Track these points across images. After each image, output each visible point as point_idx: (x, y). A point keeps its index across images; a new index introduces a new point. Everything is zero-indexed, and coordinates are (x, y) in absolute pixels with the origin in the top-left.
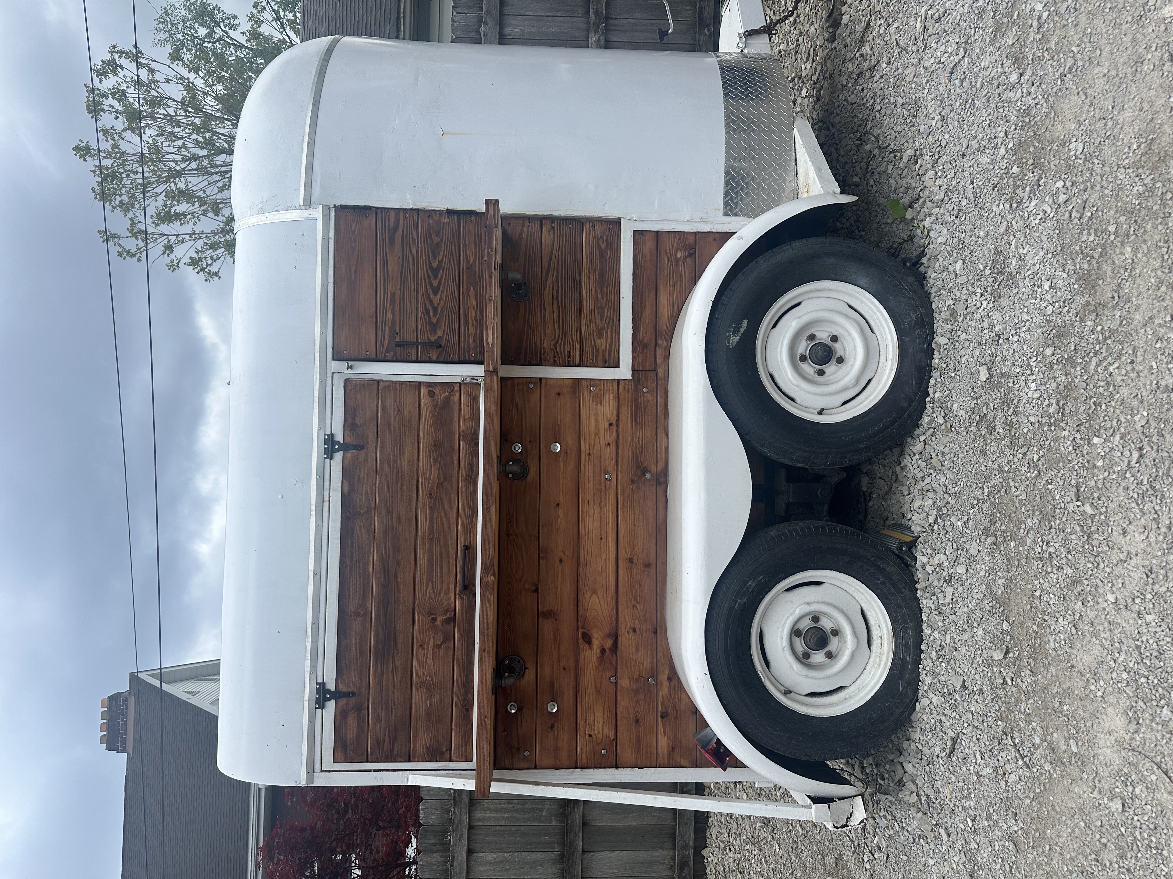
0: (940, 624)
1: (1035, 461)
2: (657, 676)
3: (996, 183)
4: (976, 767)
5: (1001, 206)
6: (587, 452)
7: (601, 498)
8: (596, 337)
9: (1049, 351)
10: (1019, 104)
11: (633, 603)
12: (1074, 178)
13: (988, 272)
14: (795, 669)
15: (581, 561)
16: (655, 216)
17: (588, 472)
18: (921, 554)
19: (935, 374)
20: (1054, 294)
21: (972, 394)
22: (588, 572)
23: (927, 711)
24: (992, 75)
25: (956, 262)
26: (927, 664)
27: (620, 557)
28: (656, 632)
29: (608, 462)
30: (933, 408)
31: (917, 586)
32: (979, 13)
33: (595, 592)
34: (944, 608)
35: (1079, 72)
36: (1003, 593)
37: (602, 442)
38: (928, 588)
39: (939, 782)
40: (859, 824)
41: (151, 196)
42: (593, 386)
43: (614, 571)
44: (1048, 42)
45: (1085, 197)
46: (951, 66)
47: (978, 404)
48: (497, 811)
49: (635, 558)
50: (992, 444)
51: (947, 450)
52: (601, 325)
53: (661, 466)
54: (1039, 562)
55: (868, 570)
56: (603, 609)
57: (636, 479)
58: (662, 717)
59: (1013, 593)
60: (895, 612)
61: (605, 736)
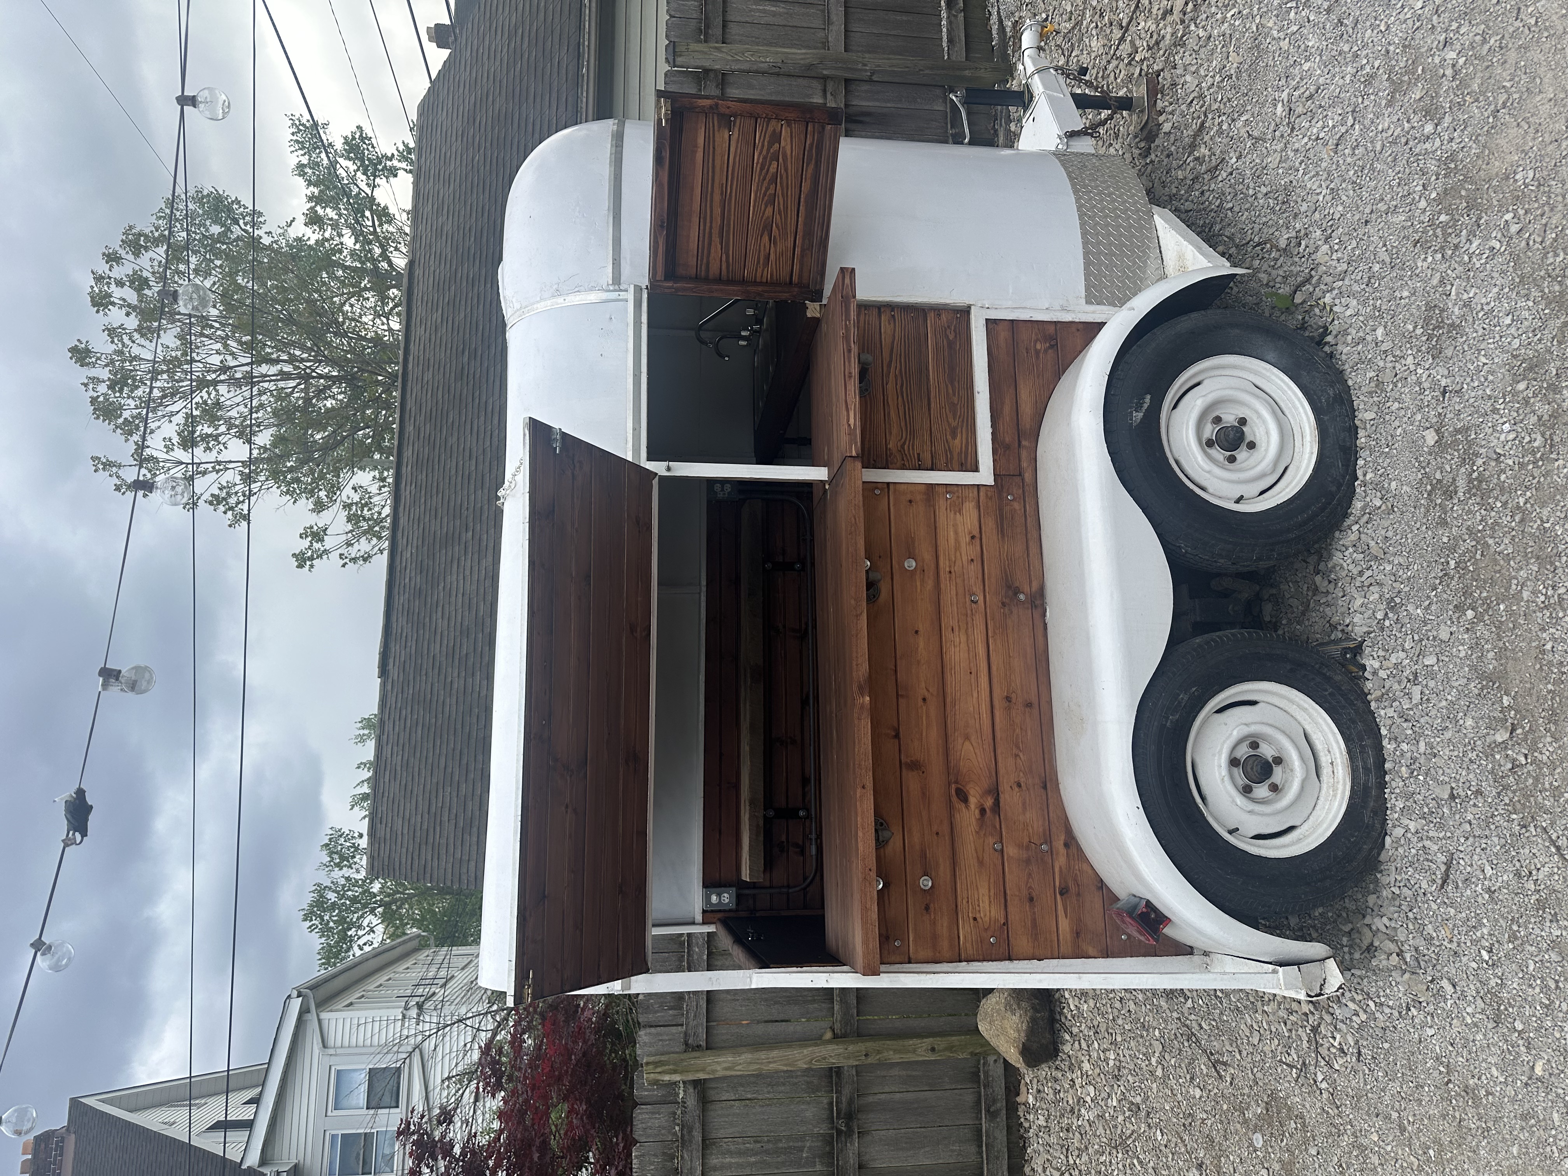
0: (1409, 732)
1: (1522, 504)
2: (1051, 842)
3: (1417, 238)
4: (1486, 883)
5: (1430, 259)
6: (948, 569)
7: (967, 624)
8: (949, 437)
9: (1522, 386)
10: (1439, 153)
11: (1015, 751)
12: (1527, 206)
13: (1419, 331)
14: (1239, 803)
15: (948, 700)
16: (1009, 304)
17: (950, 593)
18: (1371, 658)
19: (1364, 454)
20: (1519, 326)
21: (1417, 464)
22: (957, 713)
23: (1402, 842)
24: (1396, 134)
25: (1375, 330)
26: (1395, 785)
27: (995, 695)
28: (1045, 787)
29: (972, 581)
30: (1365, 491)
31: (1369, 697)
32: (1366, 81)
33: (967, 738)
34: (1411, 713)
35: (1516, 105)
36: (1494, 668)
37: (965, 559)
38: (1385, 696)
39: (1430, 926)
40: (1337, 991)
41: (164, 416)
42: (950, 493)
43: (989, 712)
44: (1468, 86)
45: (1544, 221)
46: (1338, 136)
47: (1426, 473)
48: (740, 1153)
49: (1013, 696)
50: (1455, 508)
51: (1390, 534)
52: (954, 424)
53: (1035, 585)
54: (1545, 611)
55: (1313, 679)
56: (980, 760)
57: (1007, 601)
58: (1061, 894)
59: (1511, 662)
60: (1348, 728)
61: (993, 919)
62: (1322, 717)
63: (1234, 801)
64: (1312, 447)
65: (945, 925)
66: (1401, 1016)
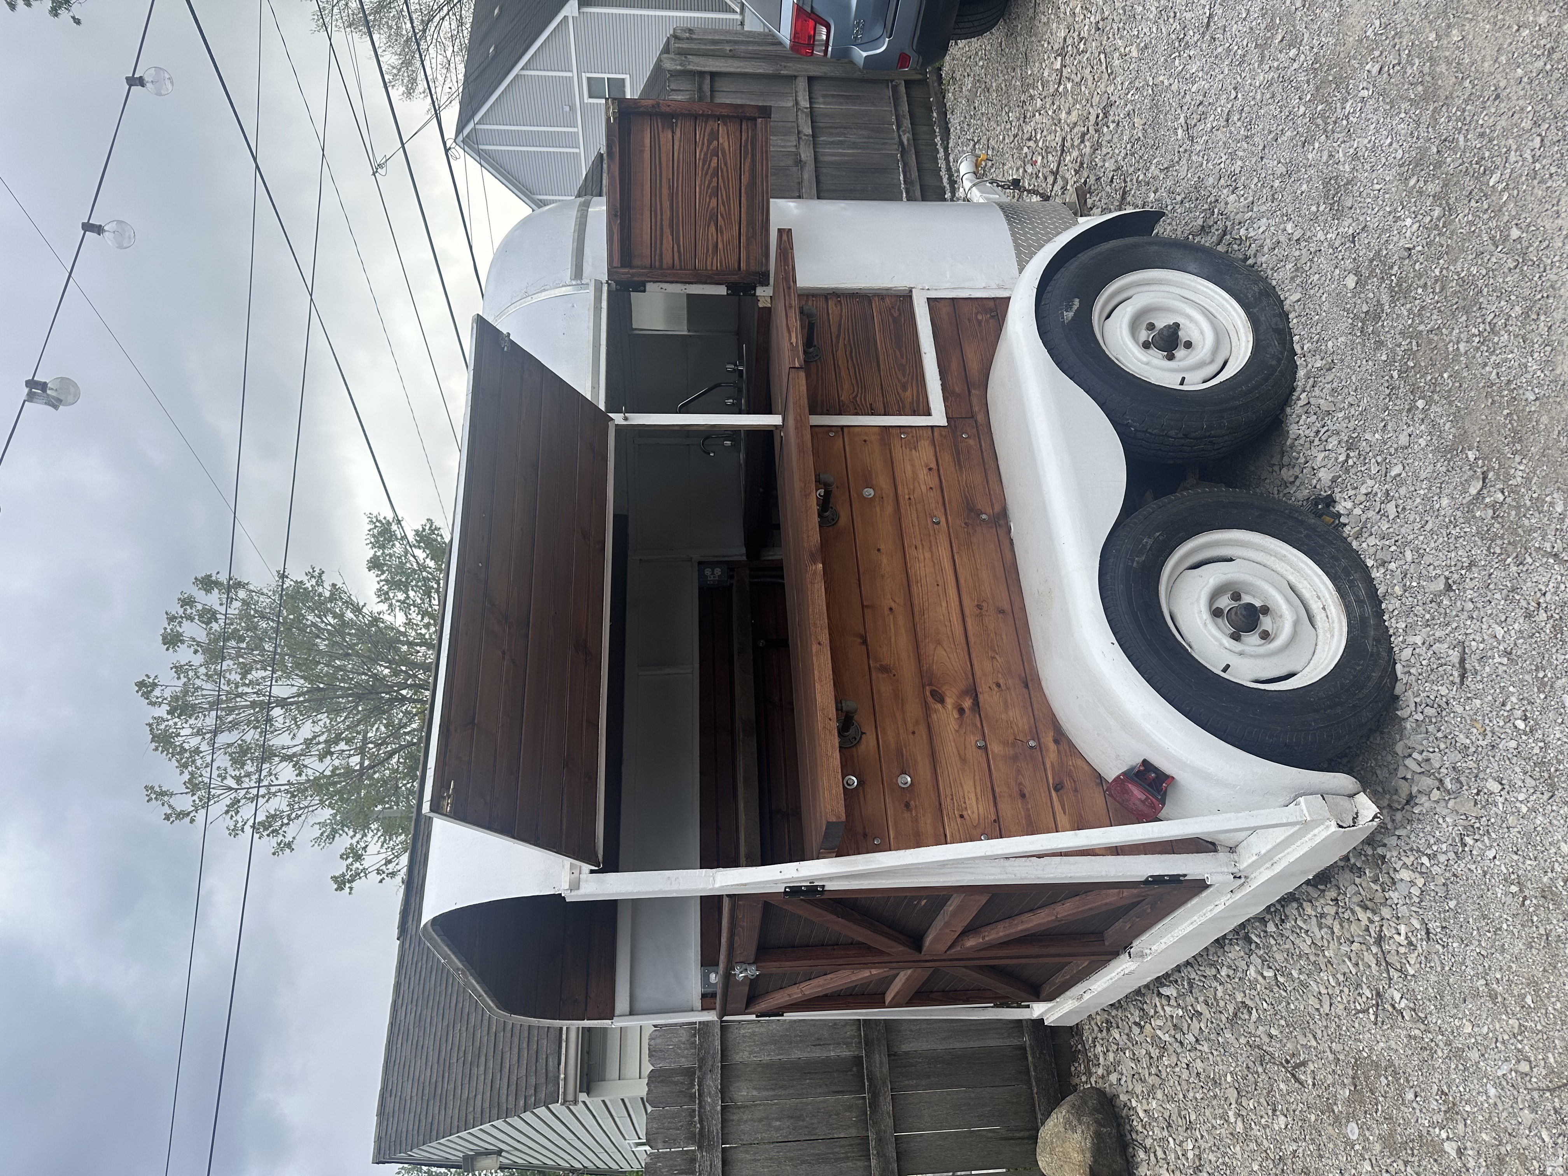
1: (1438, 275)
2: (1039, 739)
3: (1304, 139)
5: (1317, 146)
6: (907, 497)
7: (931, 542)
8: (900, 390)
11: (990, 653)
13: (1322, 207)
14: (1229, 646)
15: (916, 610)
16: (948, 285)
17: (910, 516)
18: (1343, 503)
19: (1297, 331)
21: (1345, 313)
22: (927, 621)
23: (1413, 661)
26: (1392, 608)
27: (965, 604)
28: (1027, 686)
29: (933, 506)
30: (1305, 361)
34: (1391, 531)
39: (1461, 735)
40: (1372, 820)
42: (904, 433)
43: (960, 619)
46: (1226, 115)
47: (1355, 315)
49: (984, 605)
50: (1385, 324)
51: (1335, 385)
52: (903, 380)
53: (997, 508)
56: (954, 663)
57: (970, 521)
58: (1057, 790)
59: (1466, 418)
60: (1332, 567)
61: (982, 816)
62: (1303, 562)
63: (1221, 644)
64: (1247, 336)
65: (929, 821)
66: (1458, 857)
